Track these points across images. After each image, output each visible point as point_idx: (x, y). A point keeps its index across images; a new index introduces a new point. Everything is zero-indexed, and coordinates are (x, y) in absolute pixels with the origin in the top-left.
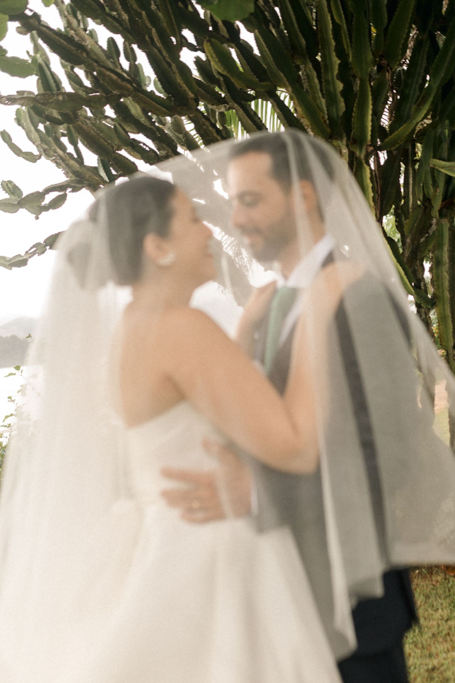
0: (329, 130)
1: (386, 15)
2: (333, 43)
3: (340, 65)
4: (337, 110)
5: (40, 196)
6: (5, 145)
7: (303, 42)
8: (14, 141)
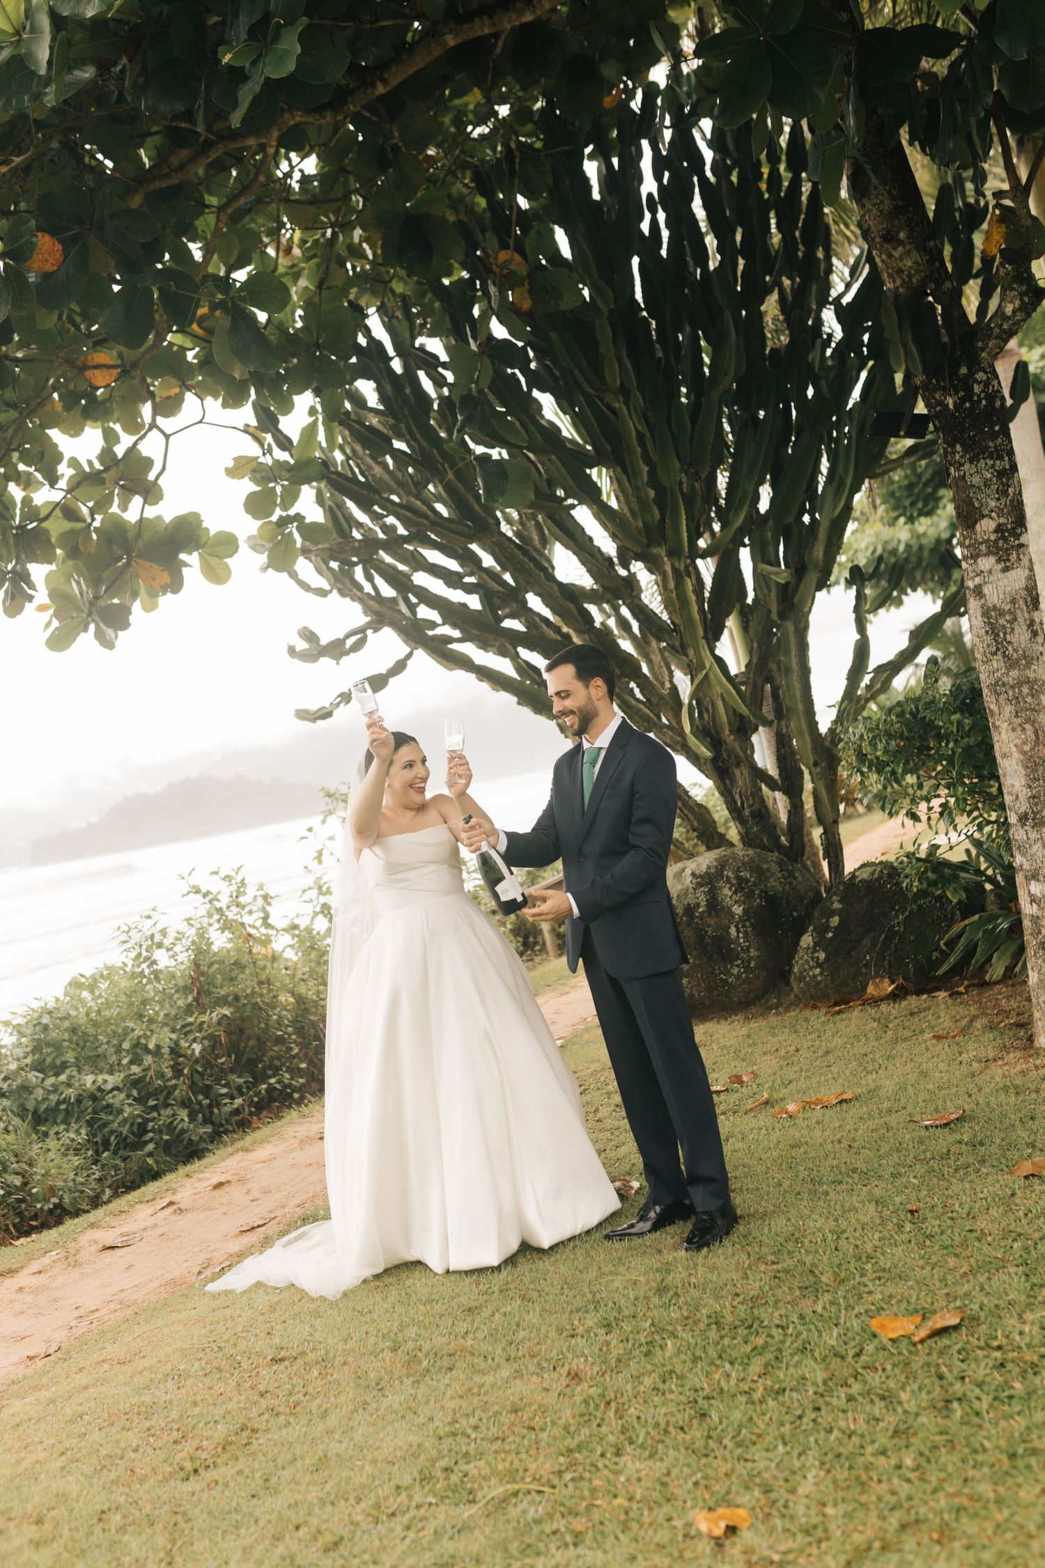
0: (645, 540)
1: (689, 423)
2: (639, 450)
3: (648, 471)
4: (652, 516)
5: (341, 642)
6: (293, 582)
7: (609, 447)
8: (300, 577)
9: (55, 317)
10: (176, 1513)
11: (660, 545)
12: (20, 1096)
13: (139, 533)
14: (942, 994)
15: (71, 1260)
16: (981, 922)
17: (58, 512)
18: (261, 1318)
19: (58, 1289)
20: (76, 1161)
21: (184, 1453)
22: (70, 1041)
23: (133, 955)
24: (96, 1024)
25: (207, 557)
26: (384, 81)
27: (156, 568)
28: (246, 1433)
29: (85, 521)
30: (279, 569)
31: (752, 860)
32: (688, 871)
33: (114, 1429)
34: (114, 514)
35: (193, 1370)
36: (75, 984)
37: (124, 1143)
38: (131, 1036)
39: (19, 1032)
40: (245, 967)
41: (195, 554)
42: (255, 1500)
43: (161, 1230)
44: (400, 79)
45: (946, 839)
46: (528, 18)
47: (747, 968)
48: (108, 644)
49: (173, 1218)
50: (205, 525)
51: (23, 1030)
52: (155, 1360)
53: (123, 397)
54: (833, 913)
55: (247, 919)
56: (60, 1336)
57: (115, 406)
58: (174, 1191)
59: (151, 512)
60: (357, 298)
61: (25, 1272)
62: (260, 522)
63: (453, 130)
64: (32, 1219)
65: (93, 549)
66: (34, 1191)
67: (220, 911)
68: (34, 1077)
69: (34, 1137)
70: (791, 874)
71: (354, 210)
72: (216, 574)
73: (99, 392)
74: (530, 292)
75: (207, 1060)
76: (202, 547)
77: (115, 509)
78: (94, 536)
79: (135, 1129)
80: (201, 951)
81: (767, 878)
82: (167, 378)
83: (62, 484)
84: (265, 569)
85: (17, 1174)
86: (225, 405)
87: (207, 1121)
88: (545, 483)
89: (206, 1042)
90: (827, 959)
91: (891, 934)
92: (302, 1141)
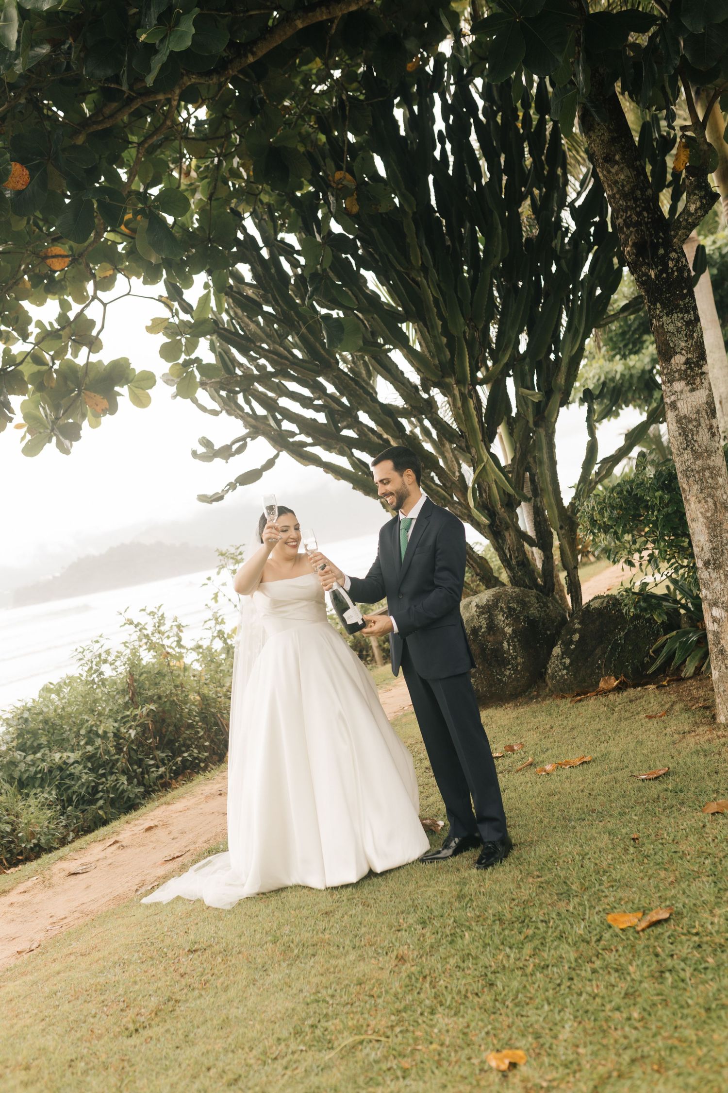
0: (440, 373)
1: (470, 291)
2: (435, 310)
3: (442, 325)
4: (445, 356)
5: (228, 448)
6: (194, 405)
7: (414, 309)
8: (199, 402)
9: (25, 222)
10: (123, 1060)
11: (450, 376)
12: (9, 768)
13: (86, 373)
14: (652, 687)
15: (47, 883)
16: (678, 636)
17: (29, 359)
18: (180, 922)
19: (37, 904)
20: (49, 813)
21: (128, 1018)
22: (44, 729)
23: (86, 668)
24: (61, 717)
25: (134, 389)
26: (253, 54)
27: (98, 398)
28: (171, 1003)
29: (48, 365)
30: (184, 397)
31: (518, 595)
32: (473, 604)
33: (79, 1002)
34: (68, 359)
35: (134, 959)
36: (46, 689)
37: (82, 800)
38: (86, 725)
39: (8, 724)
40: (165, 675)
41: (126, 387)
42: (178, 1051)
43: (110, 861)
44: (264, 51)
45: (653, 579)
46: (353, 8)
47: (516, 670)
48: (66, 451)
49: (118, 852)
50: (132, 366)
51: (10, 722)
52: (106, 952)
53: (74, 277)
54: (575, 631)
55: (166, 642)
56: (40, 937)
57: (68, 284)
58: (118, 833)
59: (94, 358)
60: (236, 206)
61: (14, 892)
62: (171, 364)
63: (302, 88)
64: (18, 855)
65: (54, 385)
66: (20, 835)
67: (147, 636)
68: (18, 755)
69: (19, 797)
70: (545, 604)
71: (233, 145)
72: (141, 401)
73: (57, 274)
74: (358, 200)
75: (139, 741)
76: (130, 382)
77: (69, 356)
78: (55, 376)
79: (90, 790)
80: (134, 665)
81: (529, 608)
82: (104, 264)
83: (32, 339)
84: (175, 397)
85: (8, 823)
86: (145, 282)
87: (140, 784)
88: (369, 335)
89: (139, 729)
90: (571, 664)
91: (616, 645)
92: (207, 797)
